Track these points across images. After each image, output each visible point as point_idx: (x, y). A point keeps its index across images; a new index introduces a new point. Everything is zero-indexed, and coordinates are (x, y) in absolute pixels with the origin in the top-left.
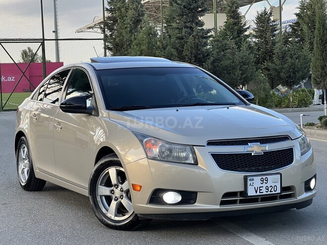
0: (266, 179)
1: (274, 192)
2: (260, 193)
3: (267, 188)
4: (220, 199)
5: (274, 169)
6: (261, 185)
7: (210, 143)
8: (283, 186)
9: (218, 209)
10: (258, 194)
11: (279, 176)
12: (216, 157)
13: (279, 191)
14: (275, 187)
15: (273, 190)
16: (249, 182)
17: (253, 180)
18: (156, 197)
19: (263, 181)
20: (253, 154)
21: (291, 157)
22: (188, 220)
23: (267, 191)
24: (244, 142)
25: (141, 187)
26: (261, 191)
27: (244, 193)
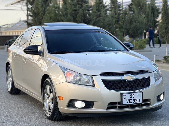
0: (133, 95)
1: (138, 103)
2: (130, 103)
3: (134, 100)
4: (107, 106)
5: (138, 89)
6: (131, 99)
7: (102, 74)
8: (143, 99)
9: (105, 111)
10: (129, 103)
11: (141, 93)
12: (105, 82)
13: (141, 102)
14: (139, 100)
15: (137, 101)
16: (123, 97)
17: (126, 95)
18: (71, 103)
19: (132, 96)
20: (126, 81)
21: (149, 82)
22: (89, 117)
23: (134, 102)
24: (121, 74)
25: (63, 98)
26: (130, 102)
27: (120, 103)
